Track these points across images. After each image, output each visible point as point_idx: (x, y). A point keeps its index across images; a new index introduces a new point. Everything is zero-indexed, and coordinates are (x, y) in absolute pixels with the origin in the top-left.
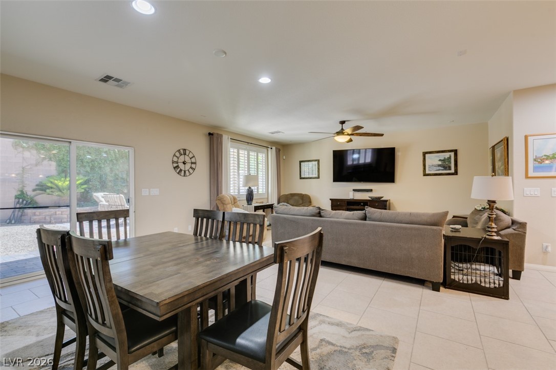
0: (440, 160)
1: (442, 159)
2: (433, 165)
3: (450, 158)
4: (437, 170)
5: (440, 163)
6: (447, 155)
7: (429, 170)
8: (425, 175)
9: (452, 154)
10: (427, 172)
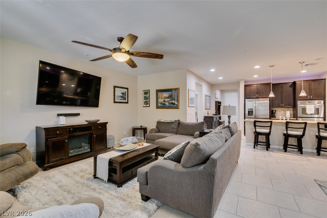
0: (122, 93)
1: (123, 92)
2: (118, 96)
3: (126, 92)
4: (120, 100)
5: (121, 95)
6: (124, 91)
7: (117, 99)
8: (115, 102)
9: (127, 90)
10: (116, 100)
